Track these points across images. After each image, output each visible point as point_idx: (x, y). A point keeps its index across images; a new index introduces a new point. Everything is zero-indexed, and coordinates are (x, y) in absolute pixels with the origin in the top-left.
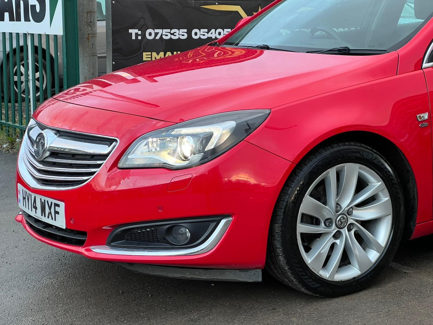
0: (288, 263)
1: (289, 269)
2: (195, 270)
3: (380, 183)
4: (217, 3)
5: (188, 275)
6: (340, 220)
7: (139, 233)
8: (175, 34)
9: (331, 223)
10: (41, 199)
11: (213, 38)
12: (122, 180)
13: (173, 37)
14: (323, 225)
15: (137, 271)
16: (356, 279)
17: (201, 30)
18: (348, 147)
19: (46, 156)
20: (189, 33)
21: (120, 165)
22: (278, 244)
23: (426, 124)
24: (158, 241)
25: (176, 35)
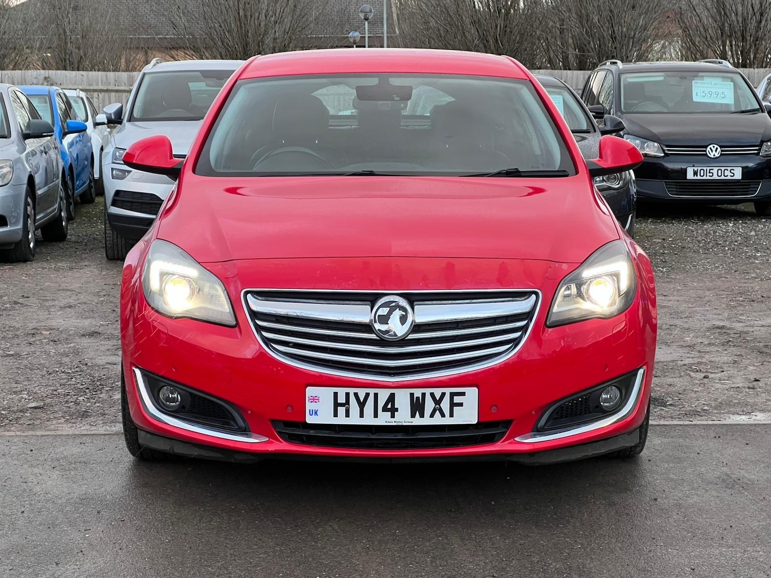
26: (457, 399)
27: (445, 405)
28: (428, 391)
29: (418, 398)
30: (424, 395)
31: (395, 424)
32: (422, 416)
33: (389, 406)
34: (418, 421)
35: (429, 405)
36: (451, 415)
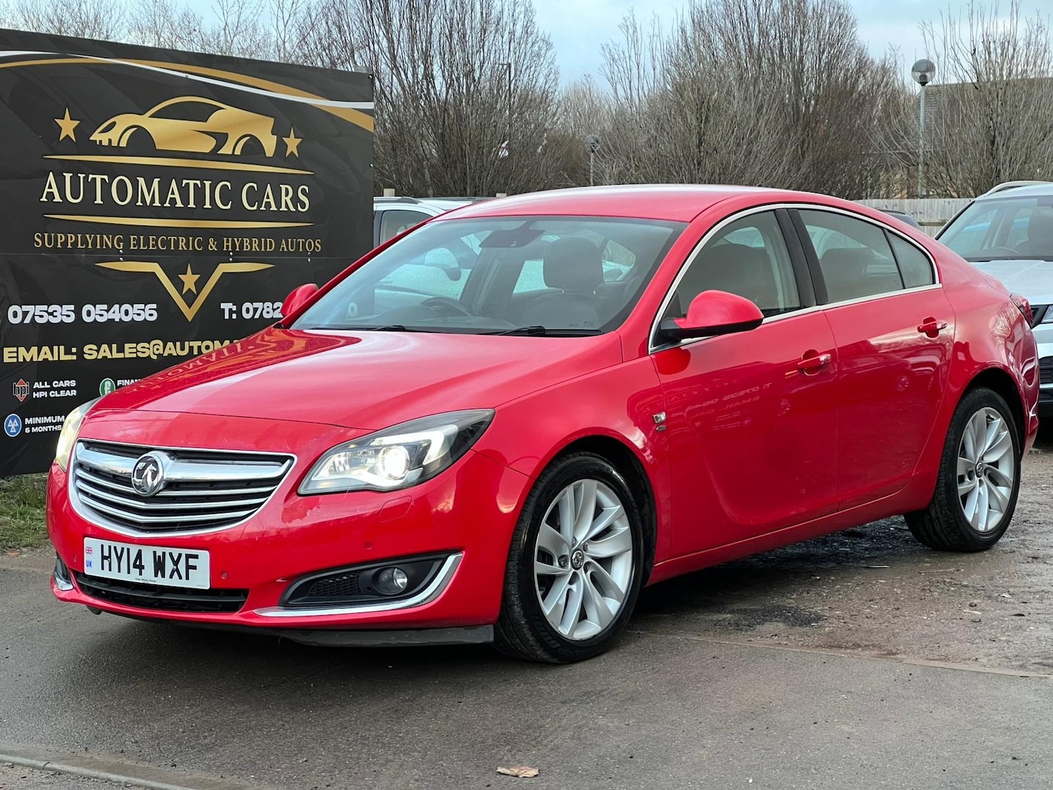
0: (525, 615)
1: (527, 623)
2: (404, 632)
3: (619, 506)
4: (121, 259)
5: (393, 640)
6: (576, 557)
7: (330, 583)
8: (55, 314)
9: (566, 561)
10: (155, 553)
11: (116, 320)
12: (309, 511)
13: (53, 320)
14: (557, 564)
15: (316, 643)
16: (596, 638)
17: (97, 306)
18: (584, 458)
19: (160, 489)
20: (78, 312)
21: (301, 490)
22: (513, 589)
23: (663, 427)
24: (359, 592)
25: (56, 316)
26: (192, 562)
27: (182, 566)
28: (168, 550)
29: (159, 556)
30: (164, 554)
31: (142, 582)
32: (163, 576)
33: (138, 563)
34: (160, 581)
35: (169, 566)
36: (187, 578)
